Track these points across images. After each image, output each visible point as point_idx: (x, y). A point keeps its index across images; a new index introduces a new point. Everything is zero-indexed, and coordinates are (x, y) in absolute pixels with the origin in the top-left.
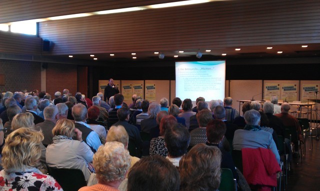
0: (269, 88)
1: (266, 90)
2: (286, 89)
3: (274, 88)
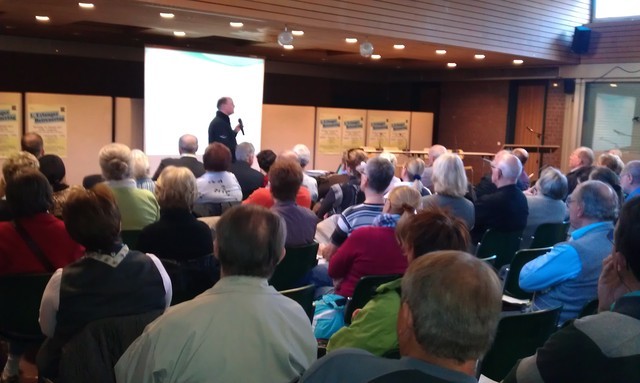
0: (326, 124)
1: (320, 127)
2: (349, 125)
3: (333, 123)
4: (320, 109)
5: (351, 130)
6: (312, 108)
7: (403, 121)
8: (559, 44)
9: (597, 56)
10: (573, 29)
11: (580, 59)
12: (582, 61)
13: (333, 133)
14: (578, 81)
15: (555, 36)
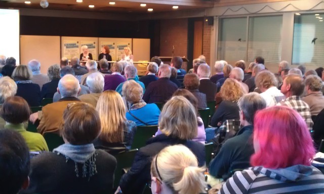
0: (68, 46)
1: (64, 48)
3: (73, 46)
4: (63, 38)
7: (126, 44)
11: (213, 4)
13: (73, 51)
14: (215, 18)
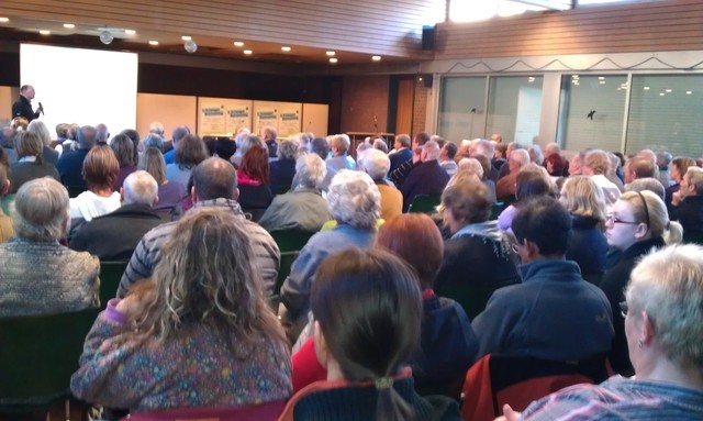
0: (208, 112)
1: (202, 115)
2: (234, 114)
3: (216, 112)
4: (201, 99)
5: (235, 119)
6: (194, 98)
7: (294, 111)
8: (407, 41)
9: (446, 52)
10: (421, 28)
11: (433, 55)
12: (436, 57)
14: (435, 76)
15: (401, 35)
